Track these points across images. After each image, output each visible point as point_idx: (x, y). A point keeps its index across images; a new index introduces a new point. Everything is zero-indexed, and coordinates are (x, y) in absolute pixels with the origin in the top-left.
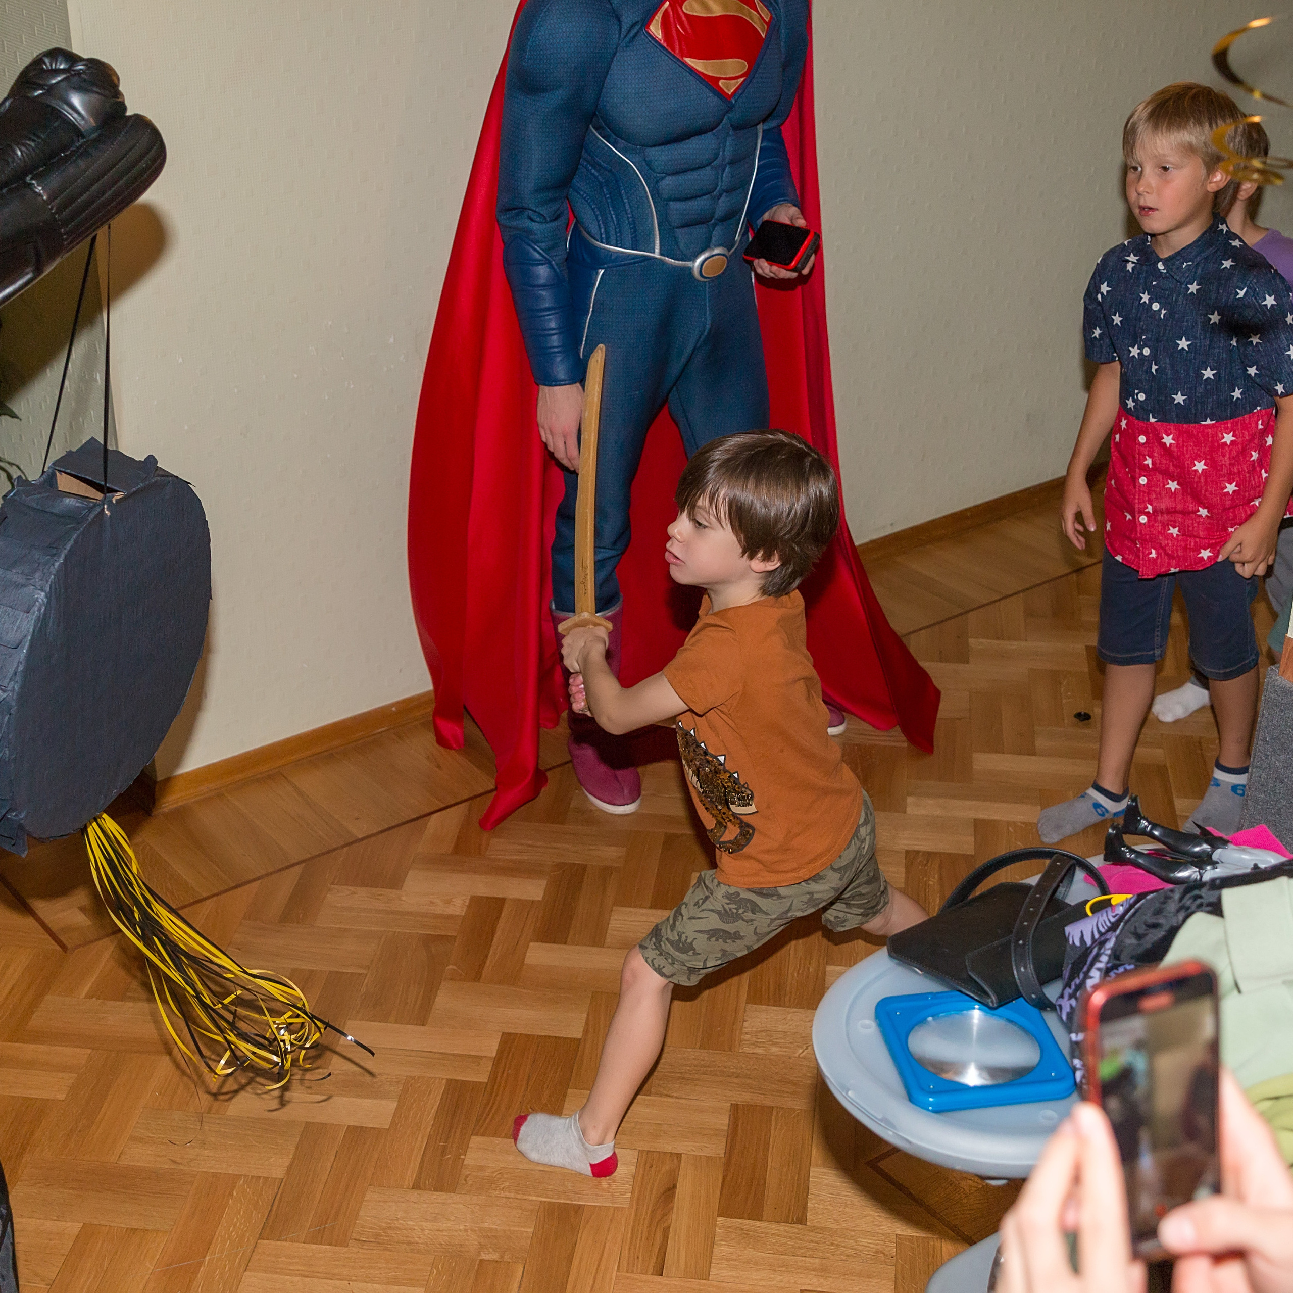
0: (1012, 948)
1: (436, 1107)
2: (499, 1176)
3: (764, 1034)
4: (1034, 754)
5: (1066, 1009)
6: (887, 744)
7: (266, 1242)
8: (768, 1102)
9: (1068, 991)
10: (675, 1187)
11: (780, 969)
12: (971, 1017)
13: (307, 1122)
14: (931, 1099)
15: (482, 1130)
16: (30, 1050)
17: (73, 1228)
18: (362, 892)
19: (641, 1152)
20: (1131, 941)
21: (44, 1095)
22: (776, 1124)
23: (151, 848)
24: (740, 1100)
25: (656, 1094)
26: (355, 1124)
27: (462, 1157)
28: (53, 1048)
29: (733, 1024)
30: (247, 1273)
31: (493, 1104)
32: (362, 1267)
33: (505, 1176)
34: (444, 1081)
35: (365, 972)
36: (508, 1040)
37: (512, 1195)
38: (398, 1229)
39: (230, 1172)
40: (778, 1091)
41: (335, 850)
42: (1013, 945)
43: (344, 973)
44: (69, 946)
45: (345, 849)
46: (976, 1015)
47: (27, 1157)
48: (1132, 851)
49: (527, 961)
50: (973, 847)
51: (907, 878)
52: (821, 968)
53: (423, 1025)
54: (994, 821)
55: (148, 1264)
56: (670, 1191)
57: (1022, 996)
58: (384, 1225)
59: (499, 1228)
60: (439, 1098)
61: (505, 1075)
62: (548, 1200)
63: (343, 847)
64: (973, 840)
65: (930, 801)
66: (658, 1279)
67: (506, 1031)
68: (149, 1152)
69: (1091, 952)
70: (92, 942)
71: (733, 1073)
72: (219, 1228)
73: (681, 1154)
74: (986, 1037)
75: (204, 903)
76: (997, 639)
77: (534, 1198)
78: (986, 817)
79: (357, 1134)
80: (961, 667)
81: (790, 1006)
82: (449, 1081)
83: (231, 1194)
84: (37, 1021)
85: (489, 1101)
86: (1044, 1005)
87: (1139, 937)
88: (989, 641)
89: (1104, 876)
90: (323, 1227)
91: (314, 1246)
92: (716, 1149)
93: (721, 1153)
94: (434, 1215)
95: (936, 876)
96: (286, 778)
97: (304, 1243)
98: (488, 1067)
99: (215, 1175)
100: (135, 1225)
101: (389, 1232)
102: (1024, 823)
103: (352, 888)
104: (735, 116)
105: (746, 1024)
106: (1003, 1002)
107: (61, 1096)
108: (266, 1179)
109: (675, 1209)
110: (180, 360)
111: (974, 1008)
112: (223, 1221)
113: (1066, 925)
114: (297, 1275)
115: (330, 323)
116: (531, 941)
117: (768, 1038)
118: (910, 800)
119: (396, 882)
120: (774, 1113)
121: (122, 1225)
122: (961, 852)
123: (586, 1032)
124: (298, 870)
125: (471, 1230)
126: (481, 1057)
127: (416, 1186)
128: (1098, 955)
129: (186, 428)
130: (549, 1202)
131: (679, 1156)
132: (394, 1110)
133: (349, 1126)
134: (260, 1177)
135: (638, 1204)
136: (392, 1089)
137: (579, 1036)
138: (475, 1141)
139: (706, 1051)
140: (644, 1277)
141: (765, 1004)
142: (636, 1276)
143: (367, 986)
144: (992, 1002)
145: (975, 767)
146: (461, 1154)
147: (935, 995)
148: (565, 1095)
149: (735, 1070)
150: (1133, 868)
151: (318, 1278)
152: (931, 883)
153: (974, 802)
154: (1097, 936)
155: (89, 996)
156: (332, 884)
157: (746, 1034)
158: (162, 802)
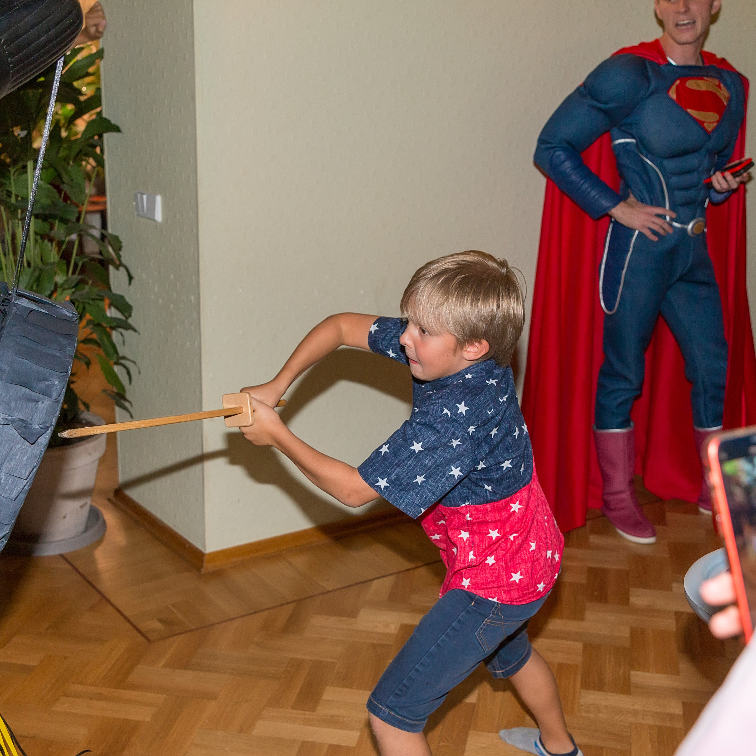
3: (594, 706)
8: (600, 744)
11: (601, 672)
13: (303, 741)
16: (128, 694)
18: (333, 619)
21: (137, 718)
23: (201, 590)
26: (333, 743)
28: (142, 693)
29: (573, 700)
35: (336, 661)
40: (605, 738)
41: (314, 596)
43: (323, 661)
44: (152, 640)
45: (321, 596)
51: (677, 626)
52: (627, 671)
63: (320, 594)
68: (203, 751)
70: (166, 638)
75: (235, 620)
79: (335, 749)
81: (608, 692)
84: (132, 678)
96: (284, 558)
103: (326, 617)
104: (710, 144)
105: (581, 701)
107: (148, 719)
117: (596, 709)
119: (353, 614)
120: (605, 750)
123: (479, 700)
124: (292, 606)
133: (330, 744)
136: (356, 725)
137: (475, 702)
141: (593, 690)
143: (337, 669)
148: (467, 734)
155: (164, 666)
156: (314, 613)
157: (582, 706)
158: (208, 567)
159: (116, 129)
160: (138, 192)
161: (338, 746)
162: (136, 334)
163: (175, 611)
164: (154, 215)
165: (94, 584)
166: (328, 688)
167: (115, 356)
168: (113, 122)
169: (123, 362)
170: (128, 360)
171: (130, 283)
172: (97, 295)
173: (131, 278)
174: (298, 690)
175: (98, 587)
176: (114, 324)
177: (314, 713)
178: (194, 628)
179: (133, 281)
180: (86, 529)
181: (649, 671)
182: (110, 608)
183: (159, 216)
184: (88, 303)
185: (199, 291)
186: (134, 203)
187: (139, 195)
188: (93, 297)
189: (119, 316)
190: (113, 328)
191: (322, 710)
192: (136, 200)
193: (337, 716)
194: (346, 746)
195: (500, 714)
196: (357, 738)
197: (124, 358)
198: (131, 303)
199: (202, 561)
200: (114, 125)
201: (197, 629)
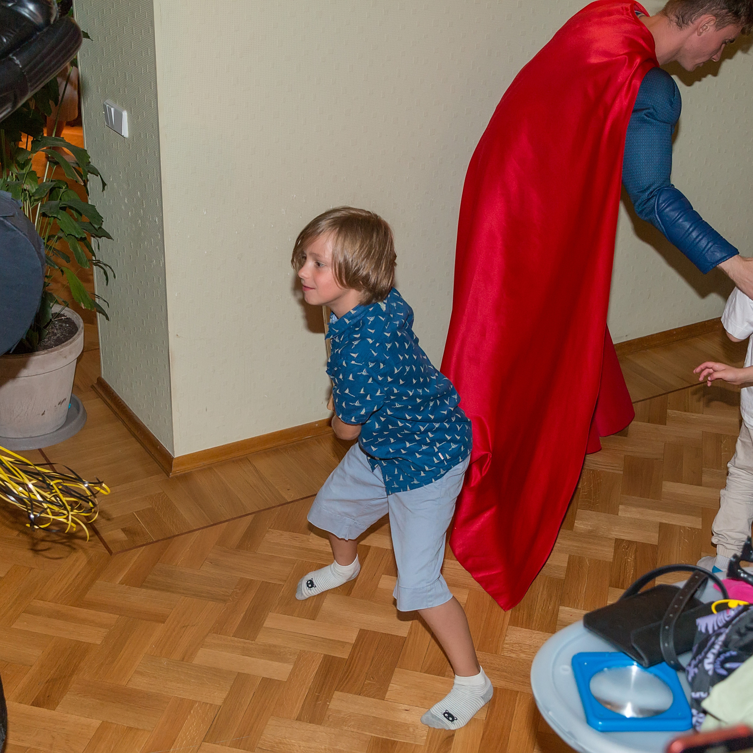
0: (661, 630)
1: (316, 671)
2: (349, 718)
3: (518, 645)
4: (700, 485)
5: (691, 674)
6: (610, 471)
7: (207, 744)
8: (516, 688)
9: (694, 663)
10: (453, 735)
11: (531, 605)
12: (630, 671)
13: (239, 673)
14: (600, 723)
15: (342, 688)
16: (84, 613)
17: (96, 723)
18: (287, 534)
20: (736, 637)
21: (89, 641)
22: (519, 703)
23: (167, 496)
24: (499, 685)
25: (448, 676)
26: (267, 677)
27: (328, 703)
28: (97, 612)
29: (499, 637)
31: (350, 673)
33: (352, 718)
34: (322, 655)
35: (283, 584)
36: (363, 634)
37: (355, 730)
38: (285, 744)
39: (191, 698)
40: (522, 682)
41: (274, 507)
42: (662, 628)
43: (270, 583)
44: (113, 552)
45: (280, 507)
46: (635, 669)
47: (74, 677)
48: (745, 573)
49: (379, 586)
50: (657, 540)
51: (614, 556)
52: (557, 607)
53: (314, 620)
54: (672, 525)
55: (137, 750)
56: (450, 738)
57: (664, 661)
58: (277, 740)
59: (345, 750)
60: (318, 666)
61: (359, 655)
62: (376, 736)
63: (279, 506)
64: (658, 535)
65: (634, 509)
67: (362, 628)
68: (145, 681)
69: (710, 639)
70: (126, 550)
71: (496, 668)
72: (180, 732)
74: (640, 685)
75: (194, 532)
76: (685, 411)
77: (368, 733)
78: (667, 522)
79: (267, 683)
80: (661, 427)
81: (535, 629)
82: (325, 656)
83: (190, 712)
84: (90, 595)
85: (348, 670)
86: (678, 668)
87: (741, 635)
88: (680, 412)
89: (726, 586)
90: (241, 738)
91: (234, 749)
93: (484, 717)
94: (307, 738)
95: (633, 556)
96: (250, 462)
97: (229, 747)
98: (349, 649)
99: (182, 700)
100: (132, 725)
101: (280, 745)
102: (690, 528)
103: (281, 532)
105: (507, 638)
106: (652, 663)
107: (99, 642)
108: (211, 705)
109: (452, 749)
110: (205, 213)
111: (633, 665)
112: (183, 728)
113: (697, 618)
115: (295, 196)
116: (383, 574)
117: (519, 648)
118: (621, 507)
120: (519, 695)
121: (125, 725)
122: (650, 543)
123: (410, 633)
124: (250, 518)
125: (328, 749)
126: (346, 643)
127: (298, 719)
128: (714, 644)
129: (206, 252)
130: (377, 737)
132: (290, 671)
133: (263, 678)
134: (208, 703)
135: (430, 744)
136: (291, 657)
137: (405, 635)
138: (337, 694)
139: (481, 652)
141: (520, 627)
143: (283, 592)
144: (645, 663)
145: (663, 490)
146: (327, 701)
147: (610, 654)
148: (393, 671)
149: (497, 666)
150: (744, 583)
152: (629, 560)
153: (660, 512)
154: (716, 628)
155: (121, 583)
156: (270, 528)
157: (506, 644)
158: (176, 470)
160: (107, 103)
161: (270, 679)
163: (139, 519)
164: (121, 131)
166: (270, 615)
171: (103, 189)
173: (104, 184)
177: (253, 642)
178: (155, 539)
179: (106, 188)
180: (65, 424)
181: (577, 608)
183: (125, 133)
185: (162, 215)
186: (104, 113)
191: (262, 639)
192: (105, 110)
193: (275, 646)
194: (278, 681)
199: (171, 466)
201: (158, 541)
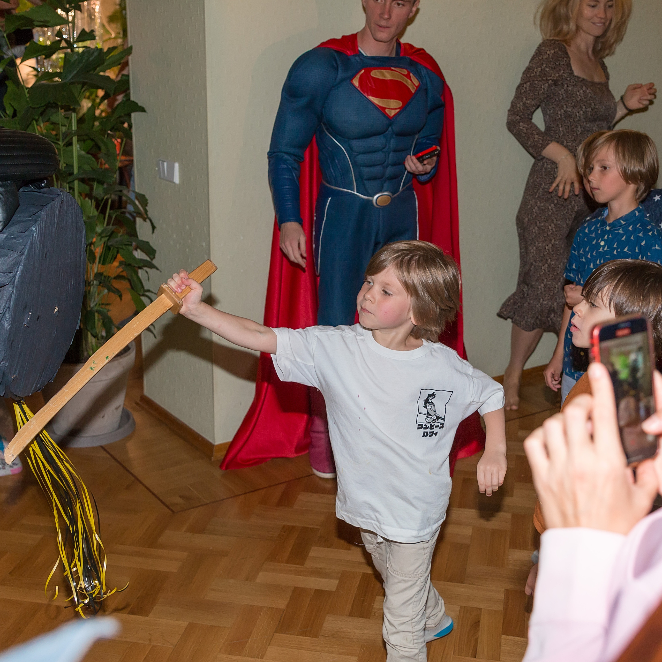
1: (358, 583)
3: (519, 561)
7: (278, 634)
10: (479, 622)
13: (295, 587)
16: (159, 552)
17: (184, 624)
18: (316, 495)
19: (461, 607)
21: (167, 570)
24: (509, 588)
26: (318, 588)
27: (372, 604)
28: (170, 551)
29: (503, 557)
30: (269, 647)
32: (326, 647)
34: (361, 573)
35: (319, 528)
38: (343, 632)
39: (259, 605)
43: (309, 528)
44: (175, 511)
53: (349, 551)
55: (221, 640)
56: (477, 623)
58: (336, 630)
60: (359, 580)
63: (305, 477)
66: (474, 659)
68: (219, 595)
70: (186, 510)
71: (505, 577)
72: (255, 628)
73: (481, 609)
79: (319, 593)
82: (364, 574)
83: (260, 614)
84: (162, 540)
90: (305, 630)
91: (302, 637)
92: (500, 607)
93: (502, 608)
94: (360, 627)
97: (297, 635)
99: (251, 606)
100: (214, 624)
101: (338, 633)
103: (310, 494)
105: (509, 557)
107: (175, 571)
108: (276, 609)
109: (480, 631)
112: (257, 625)
114: (294, 649)
121: (208, 624)
124: (283, 486)
127: (351, 615)
131: (480, 609)
133: (316, 589)
134: (274, 608)
135: (461, 628)
136: (335, 575)
138: (378, 598)
139: (490, 567)
140: (467, 658)
141: (518, 549)
142: (463, 657)
143: (320, 534)
151: (305, 650)
155: (186, 531)
156: (301, 491)
157: (510, 561)
158: (217, 455)
159: (142, 110)
160: (160, 160)
161: (322, 590)
162: (158, 272)
163: (192, 489)
164: (173, 179)
165: (128, 468)
166: (313, 548)
167: (142, 289)
168: (140, 104)
169: (147, 294)
170: (152, 292)
171: (153, 232)
172: (128, 242)
173: (154, 227)
174: (290, 549)
175: (132, 471)
176: (141, 264)
177: (302, 566)
178: (208, 502)
179: (155, 230)
180: (120, 427)
182: (142, 486)
183: (177, 180)
184: (122, 248)
185: (210, 238)
186: (157, 169)
187: (160, 162)
188: (125, 243)
189: (145, 257)
190: (140, 268)
191: (308, 564)
192: (158, 166)
193: (321, 568)
194: (328, 591)
195: (446, 567)
196: (337, 584)
197: (149, 291)
198: (154, 247)
199: (212, 451)
200: (141, 107)
201: (210, 503)
